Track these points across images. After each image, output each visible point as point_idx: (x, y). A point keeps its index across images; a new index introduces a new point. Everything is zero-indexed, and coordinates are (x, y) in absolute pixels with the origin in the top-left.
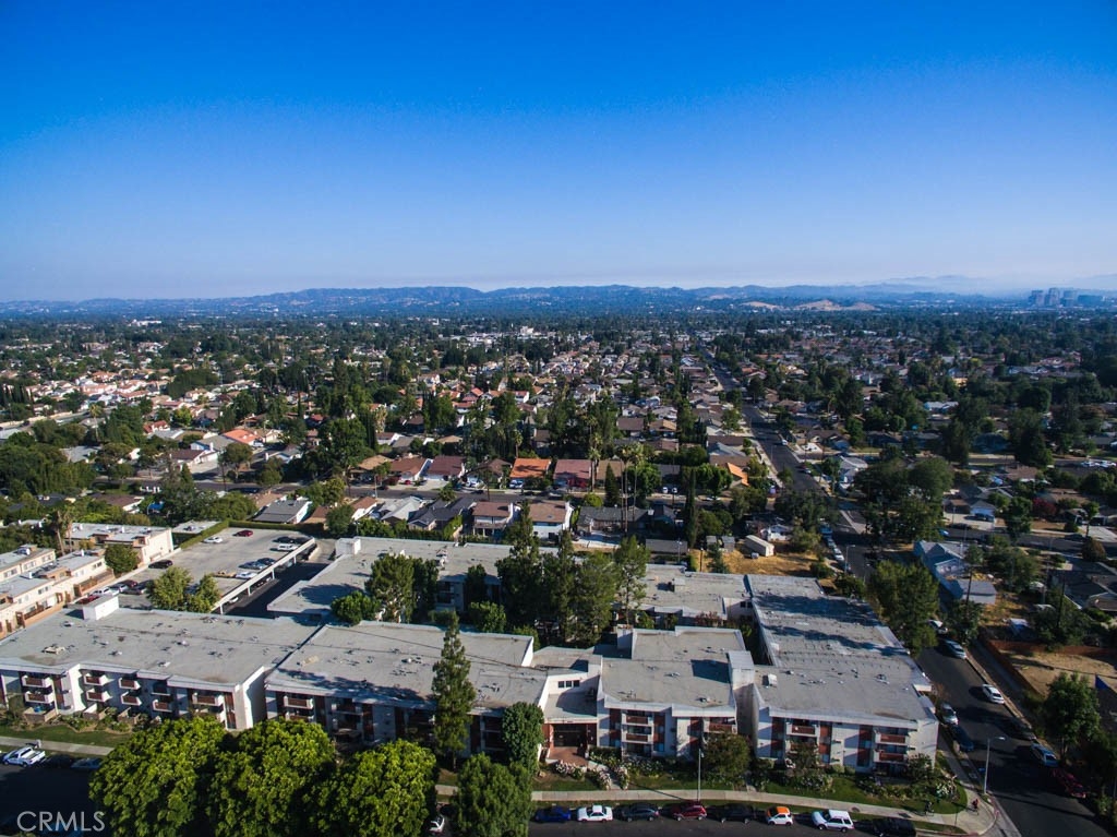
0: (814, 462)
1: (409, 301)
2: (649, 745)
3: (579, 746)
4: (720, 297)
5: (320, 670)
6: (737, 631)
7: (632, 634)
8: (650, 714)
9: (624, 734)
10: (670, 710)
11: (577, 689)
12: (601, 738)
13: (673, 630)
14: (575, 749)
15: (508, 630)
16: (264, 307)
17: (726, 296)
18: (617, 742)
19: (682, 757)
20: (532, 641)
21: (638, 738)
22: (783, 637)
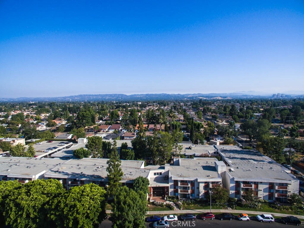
0: (225, 126)
1: (107, 98)
2: (189, 194)
3: (162, 196)
4: (191, 96)
5: (66, 171)
6: (215, 158)
7: (179, 160)
8: (189, 181)
9: (179, 190)
10: (197, 179)
11: (161, 176)
12: (170, 192)
13: (193, 158)
14: (161, 197)
15: (135, 159)
16: (67, 99)
17: (192, 96)
18: (177, 194)
19: (202, 198)
20: (144, 162)
21: (184, 191)
22: (232, 159)
